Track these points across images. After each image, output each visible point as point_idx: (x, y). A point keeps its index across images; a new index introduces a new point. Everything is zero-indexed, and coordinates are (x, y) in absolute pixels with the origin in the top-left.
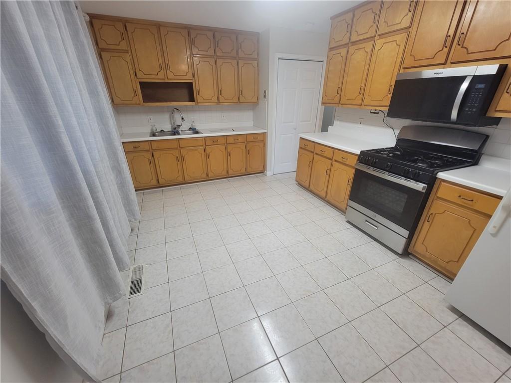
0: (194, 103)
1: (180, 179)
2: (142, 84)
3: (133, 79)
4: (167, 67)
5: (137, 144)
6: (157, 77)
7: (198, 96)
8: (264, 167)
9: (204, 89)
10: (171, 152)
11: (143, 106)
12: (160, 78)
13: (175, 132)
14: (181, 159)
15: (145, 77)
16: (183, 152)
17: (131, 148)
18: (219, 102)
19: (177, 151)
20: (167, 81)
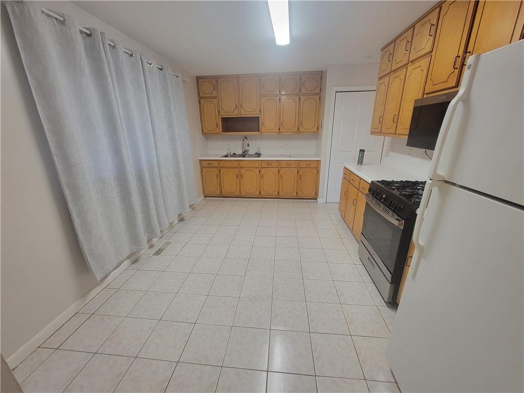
0: (259, 133)
1: (238, 193)
2: (223, 119)
3: (217, 115)
4: (241, 106)
5: (211, 162)
6: (233, 114)
7: (263, 127)
8: (317, 193)
9: (268, 122)
10: (234, 170)
11: (222, 134)
12: (234, 114)
13: (244, 155)
14: (240, 177)
15: (225, 114)
16: (242, 171)
17: (205, 164)
18: (280, 133)
19: (237, 170)
20: (240, 116)
